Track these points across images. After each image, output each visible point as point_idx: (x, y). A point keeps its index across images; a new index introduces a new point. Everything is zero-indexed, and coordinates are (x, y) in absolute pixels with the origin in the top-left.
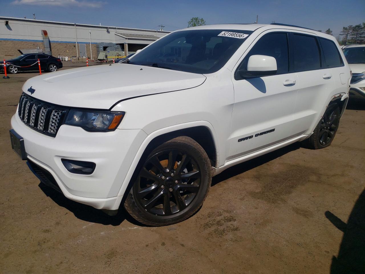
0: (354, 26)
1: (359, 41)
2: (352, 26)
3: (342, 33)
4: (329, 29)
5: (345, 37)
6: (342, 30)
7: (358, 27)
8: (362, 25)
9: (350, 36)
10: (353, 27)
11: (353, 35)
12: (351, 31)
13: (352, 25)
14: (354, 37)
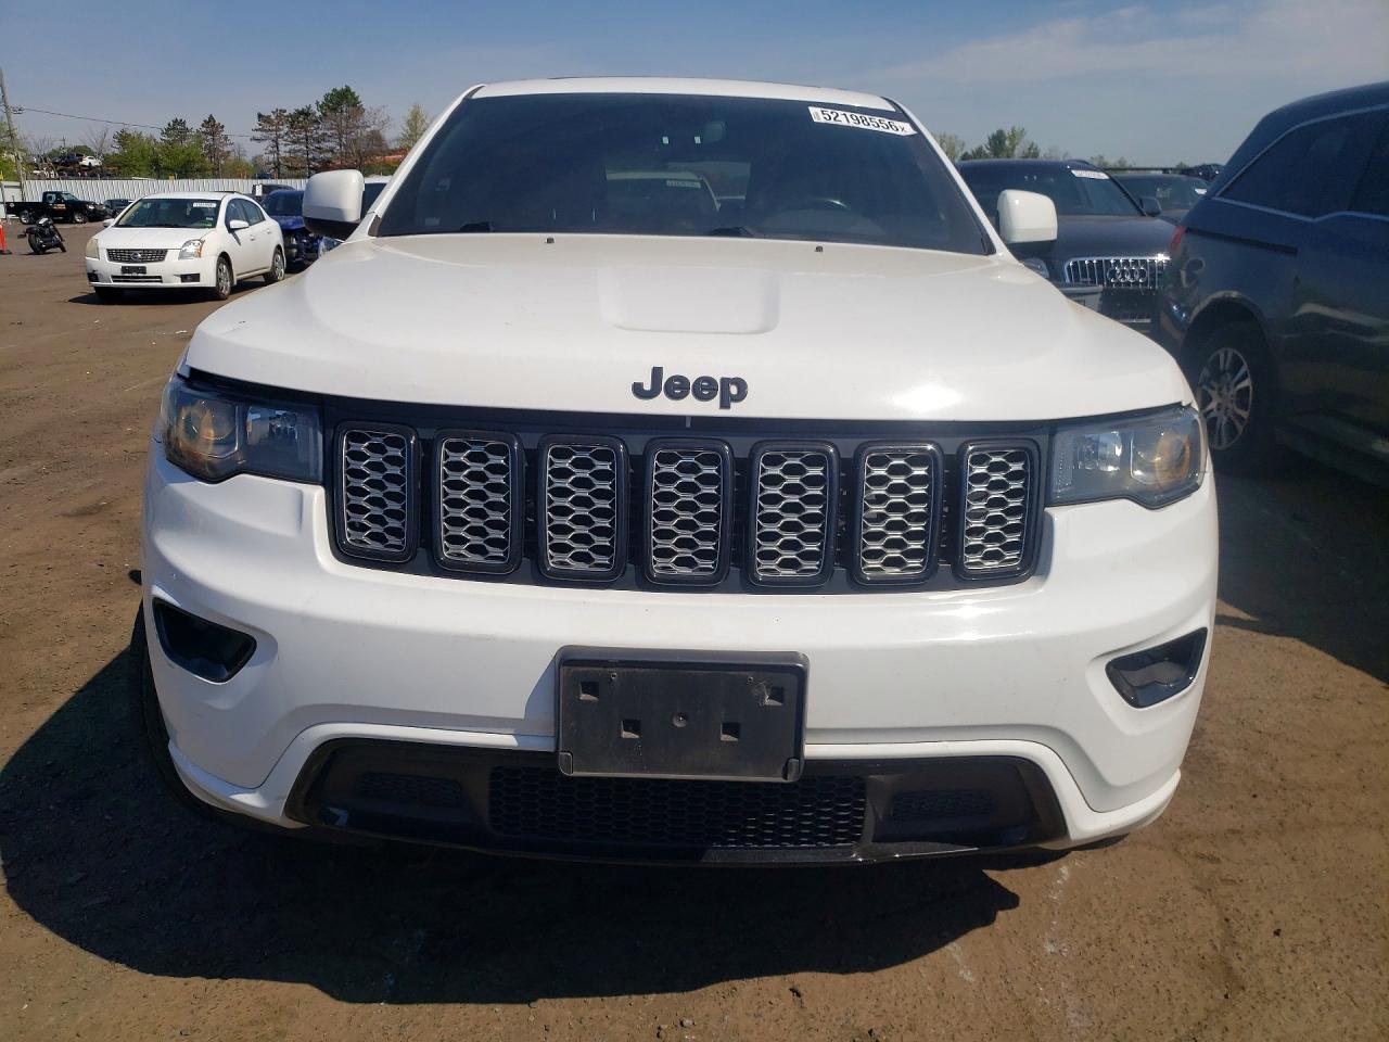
0: (291, 110)
1: (319, 162)
2: (285, 111)
3: (258, 135)
4: (211, 118)
5: (270, 149)
6: (255, 123)
7: (305, 113)
8: (314, 108)
9: (286, 145)
10: (291, 116)
11: (294, 142)
12: (286, 130)
13: (283, 108)
14: (299, 151)
